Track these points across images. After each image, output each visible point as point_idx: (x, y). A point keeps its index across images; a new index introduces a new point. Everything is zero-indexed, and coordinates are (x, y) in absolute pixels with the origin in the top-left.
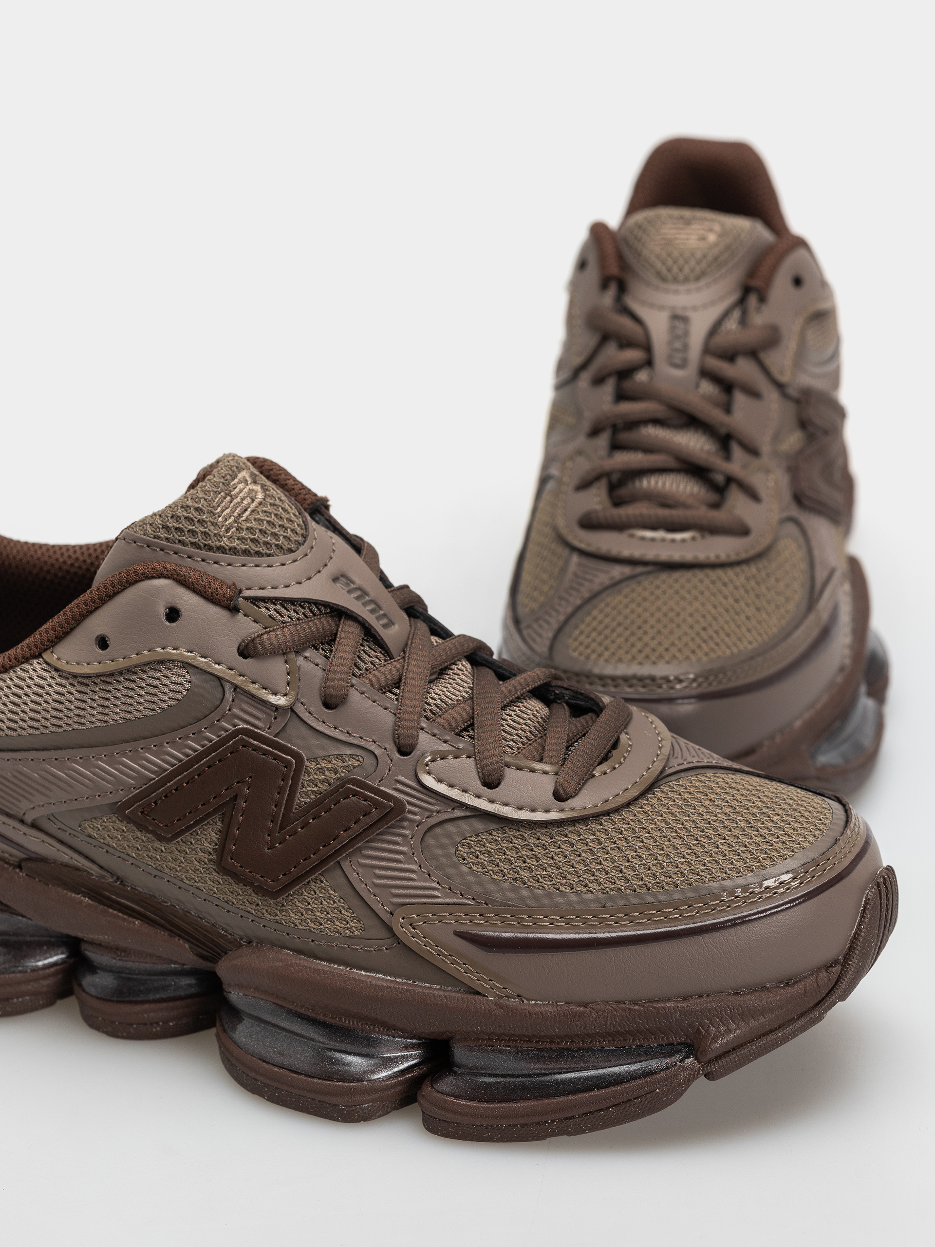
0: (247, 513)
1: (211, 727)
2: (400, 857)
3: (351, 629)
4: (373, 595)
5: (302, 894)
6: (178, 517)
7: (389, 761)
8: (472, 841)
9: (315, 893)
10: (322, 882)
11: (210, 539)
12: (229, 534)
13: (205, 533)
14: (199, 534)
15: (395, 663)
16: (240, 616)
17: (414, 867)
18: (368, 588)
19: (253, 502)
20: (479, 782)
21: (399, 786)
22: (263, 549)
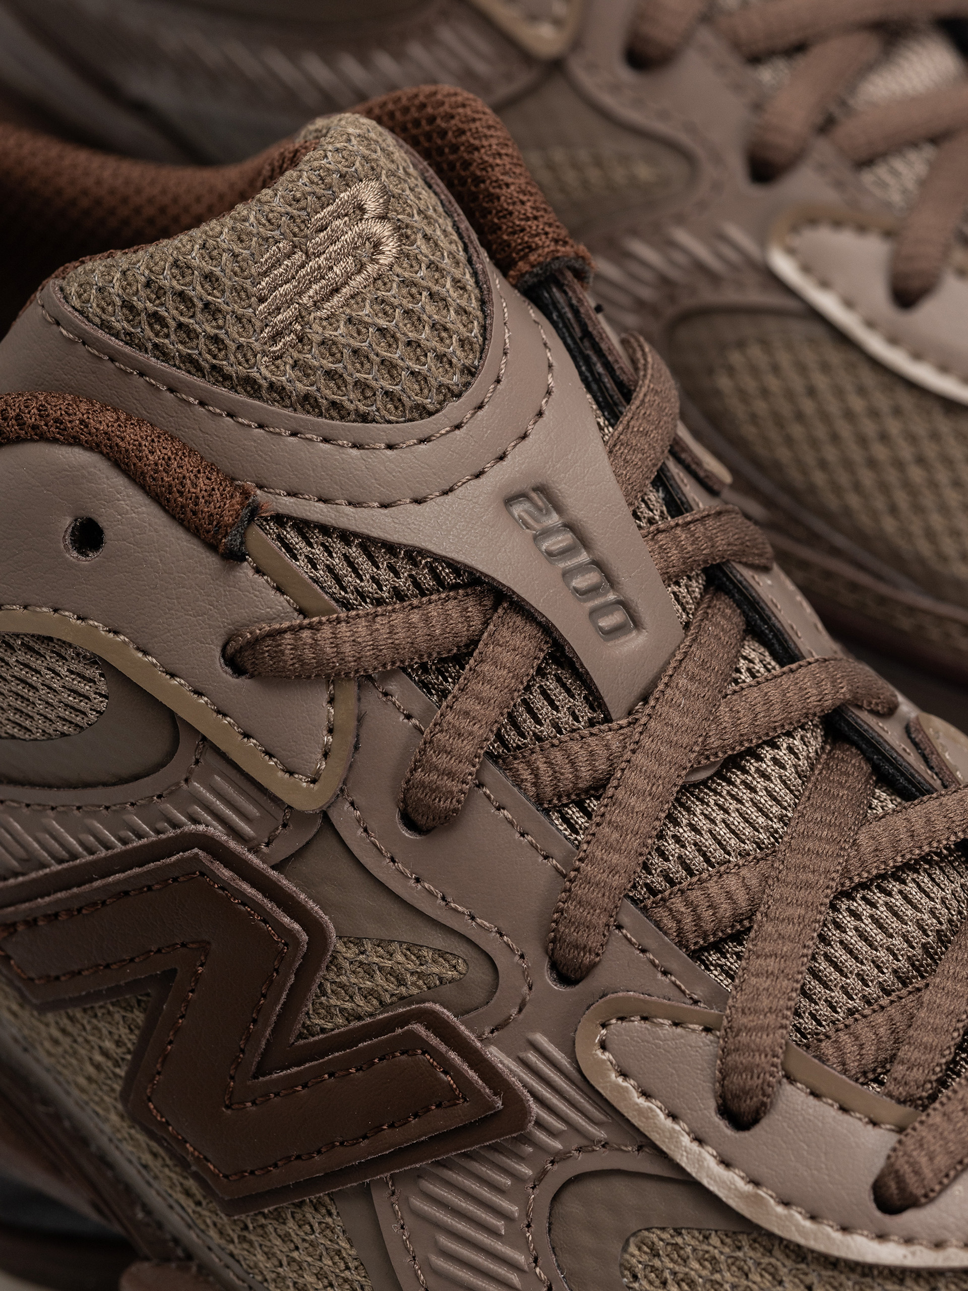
0: (336, 300)
1: (140, 806)
2: (500, 1224)
3: (518, 640)
4: (605, 547)
5: (284, 1223)
6: (160, 288)
7: (525, 989)
8: (662, 1240)
9: (313, 1232)
10: (330, 1214)
11: (226, 358)
12: (274, 349)
13: (216, 339)
14: (202, 340)
15: (609, 736)
16: (246, 570)
17: (521, 1258)
18: (595, 529)
19: (359, 272)
20: (712, 1104)
21: (532, 1057)
22: (352, 400)
